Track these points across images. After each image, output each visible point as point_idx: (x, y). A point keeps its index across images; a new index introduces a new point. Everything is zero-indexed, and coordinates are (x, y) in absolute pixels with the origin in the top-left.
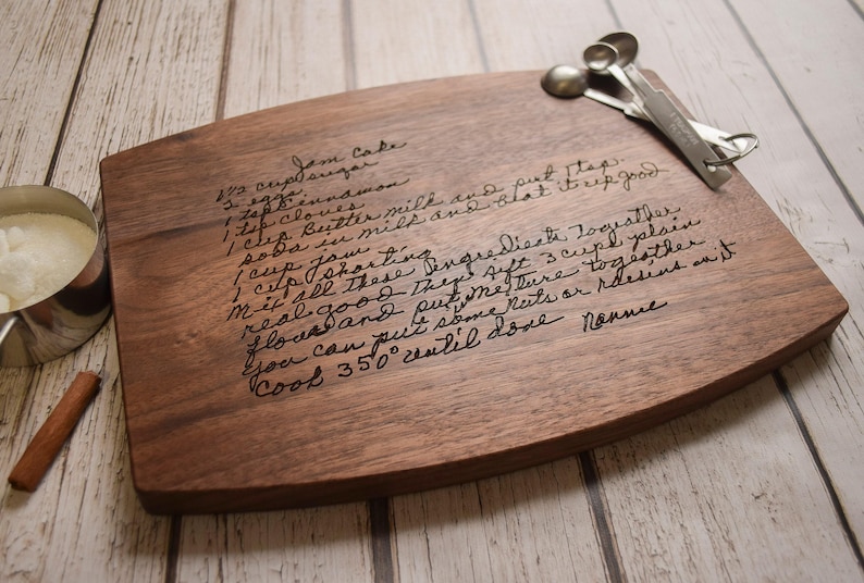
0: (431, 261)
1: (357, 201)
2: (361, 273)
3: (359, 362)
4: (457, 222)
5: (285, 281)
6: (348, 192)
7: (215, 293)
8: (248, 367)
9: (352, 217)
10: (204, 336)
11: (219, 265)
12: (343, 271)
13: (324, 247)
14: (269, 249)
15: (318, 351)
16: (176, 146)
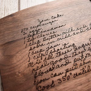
0: (75, 47)
1: (55, 31)
2: (59, 51)
3: (63, 78)
4: (79, 36)
5: (41, 55)
6: (52, 28)
7: (24, 59)
8: (35, 82)
9: (54, 35)
10: (23, 73)
11: (24, 51)
12: (55, 51)
13: (49, 44)
14: (35, 45)
15: (52, 76)
16: (10, 18)
